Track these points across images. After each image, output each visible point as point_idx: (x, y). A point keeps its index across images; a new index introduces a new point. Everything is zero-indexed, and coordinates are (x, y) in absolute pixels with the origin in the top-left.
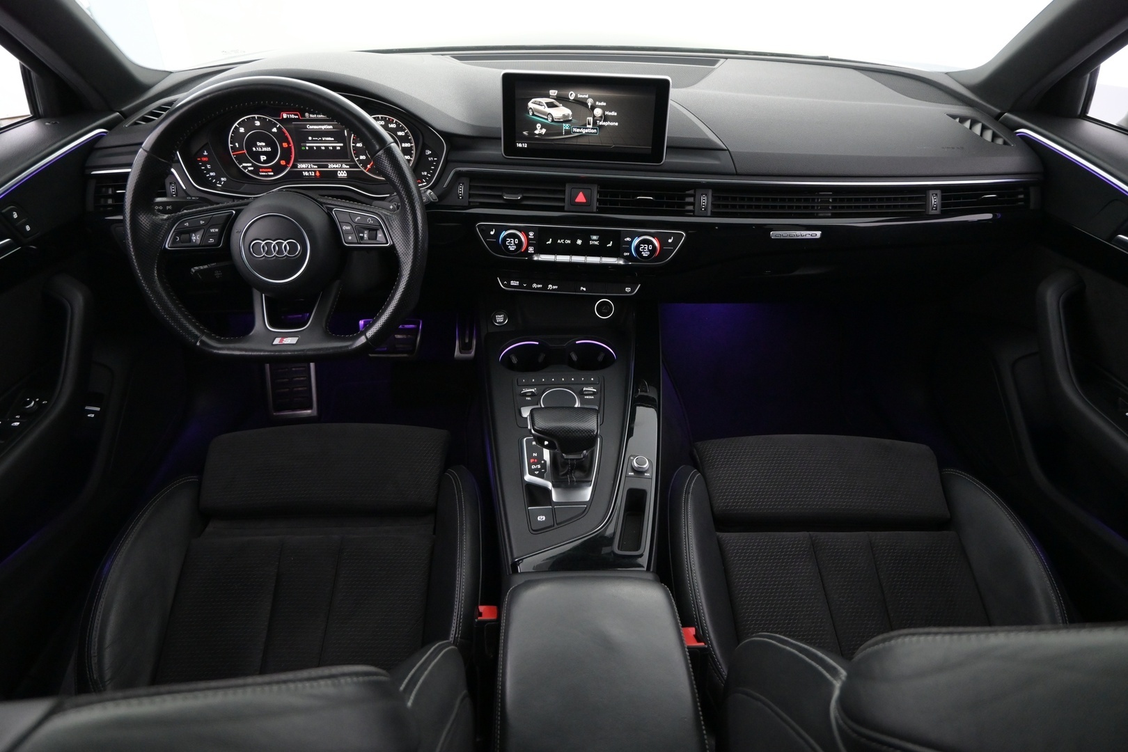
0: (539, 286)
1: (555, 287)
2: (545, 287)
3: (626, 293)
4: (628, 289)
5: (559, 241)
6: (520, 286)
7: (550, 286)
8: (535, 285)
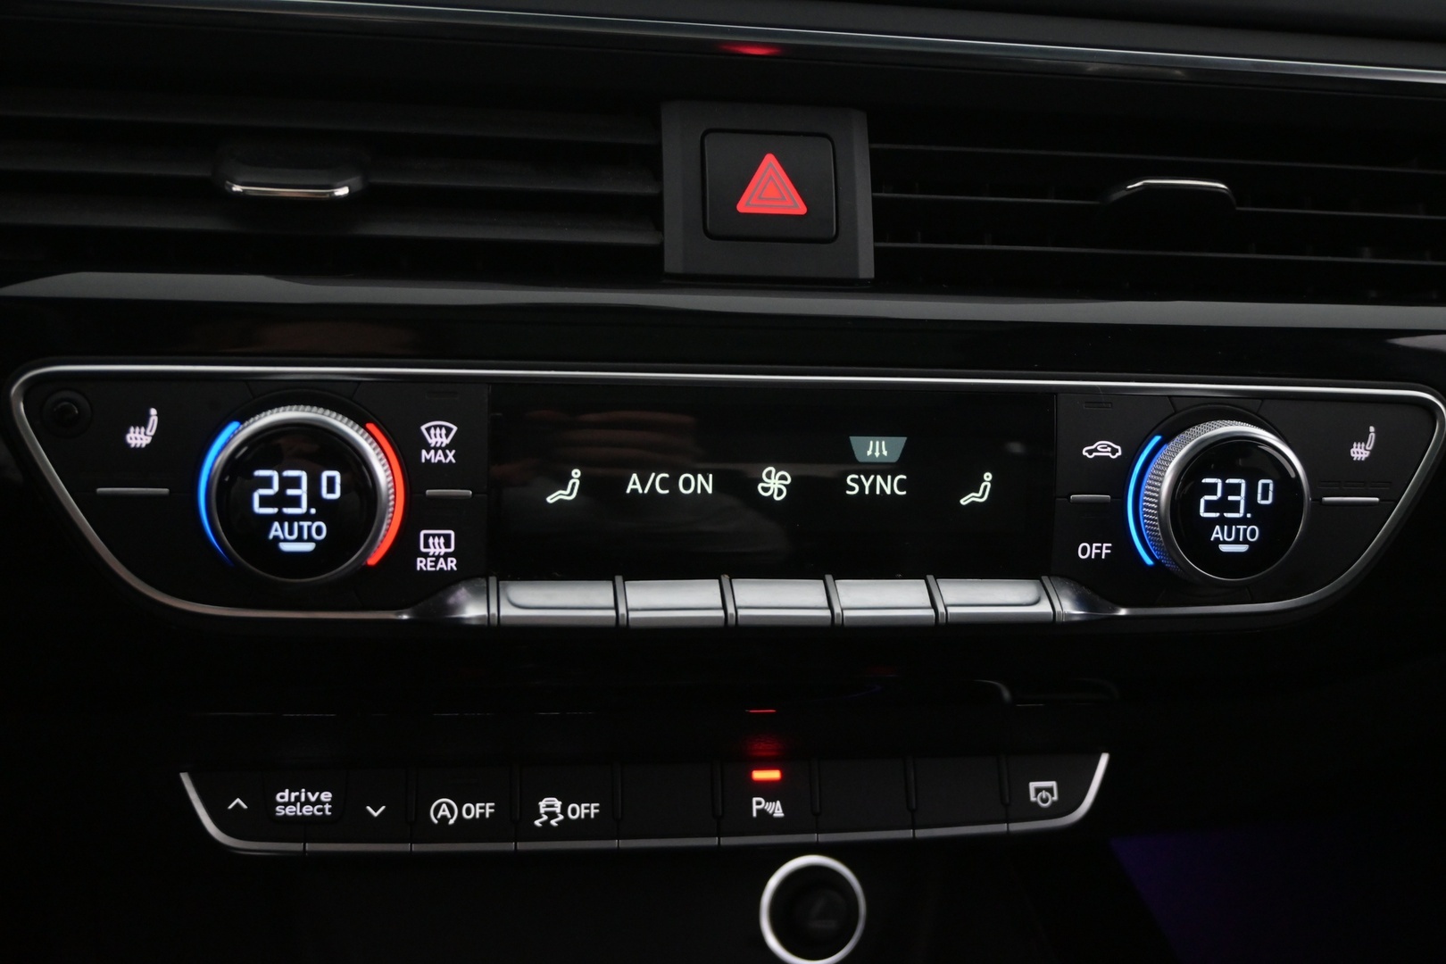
0: (476, 810)
1: (581, 811)
2: (515, 816)
3: (1036, 812)
4: (1042, 791)
5: (634, 483)
6: (343, 821)
7: (550, 804)
8: (444, 809)
